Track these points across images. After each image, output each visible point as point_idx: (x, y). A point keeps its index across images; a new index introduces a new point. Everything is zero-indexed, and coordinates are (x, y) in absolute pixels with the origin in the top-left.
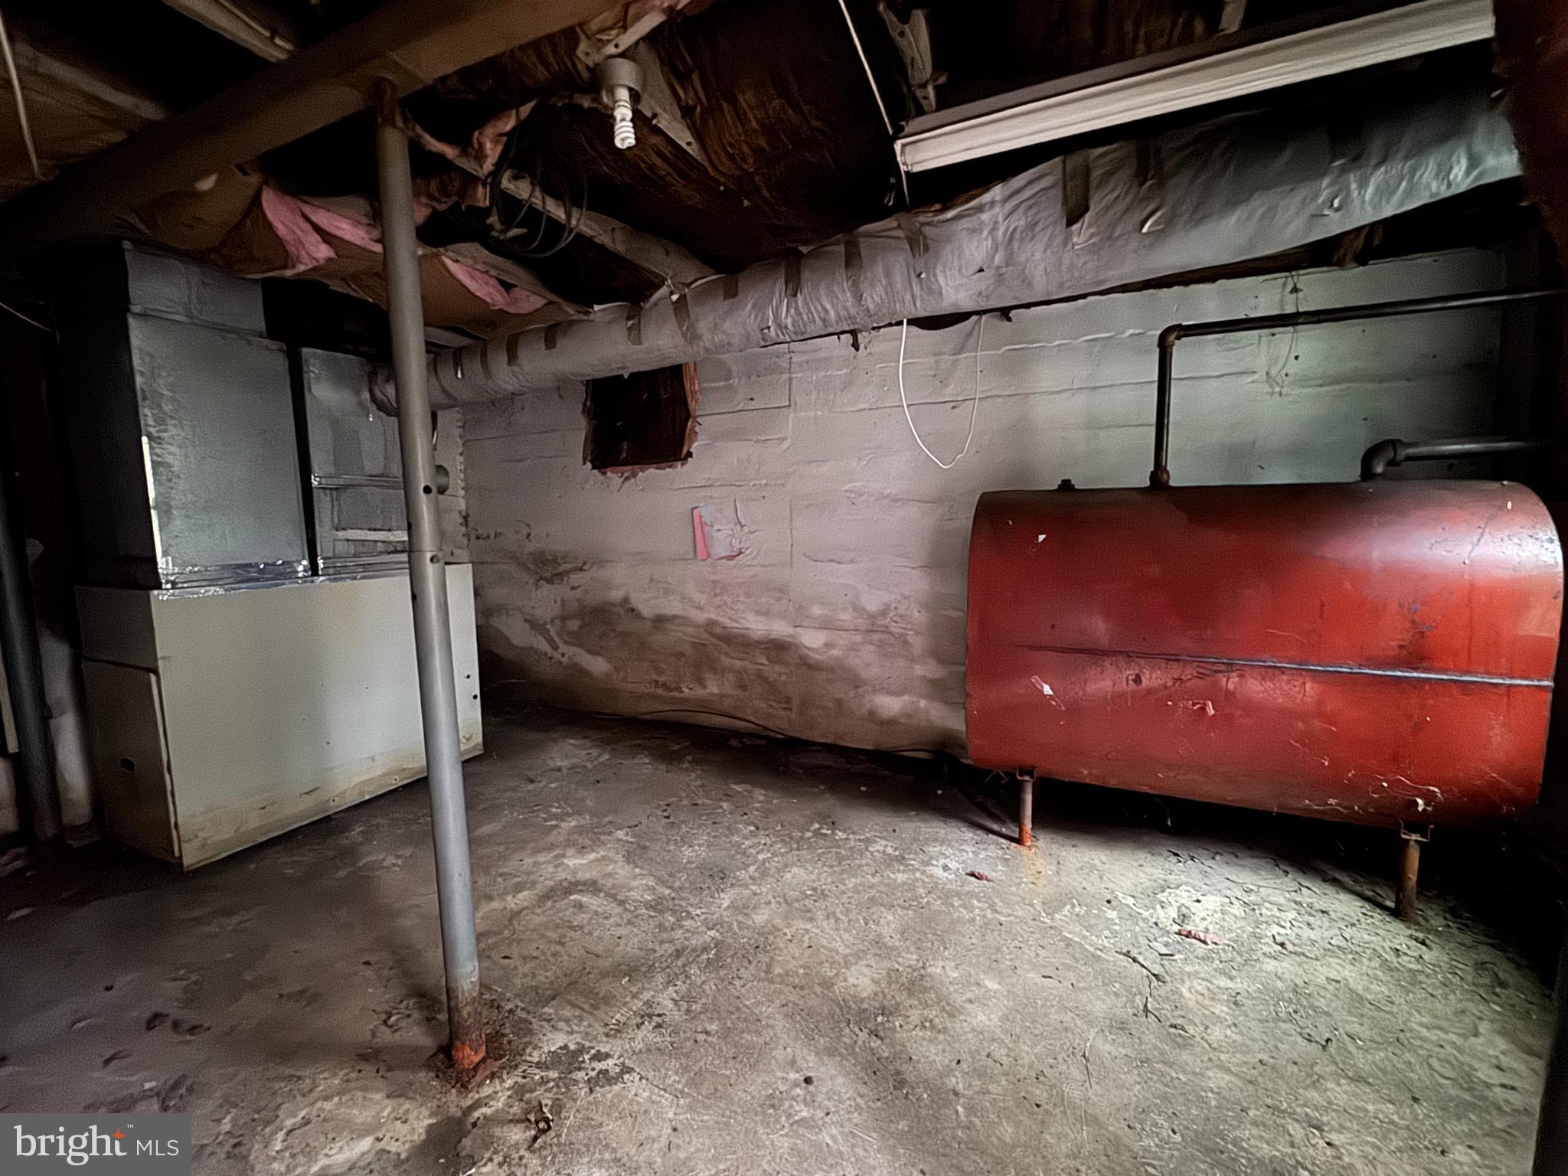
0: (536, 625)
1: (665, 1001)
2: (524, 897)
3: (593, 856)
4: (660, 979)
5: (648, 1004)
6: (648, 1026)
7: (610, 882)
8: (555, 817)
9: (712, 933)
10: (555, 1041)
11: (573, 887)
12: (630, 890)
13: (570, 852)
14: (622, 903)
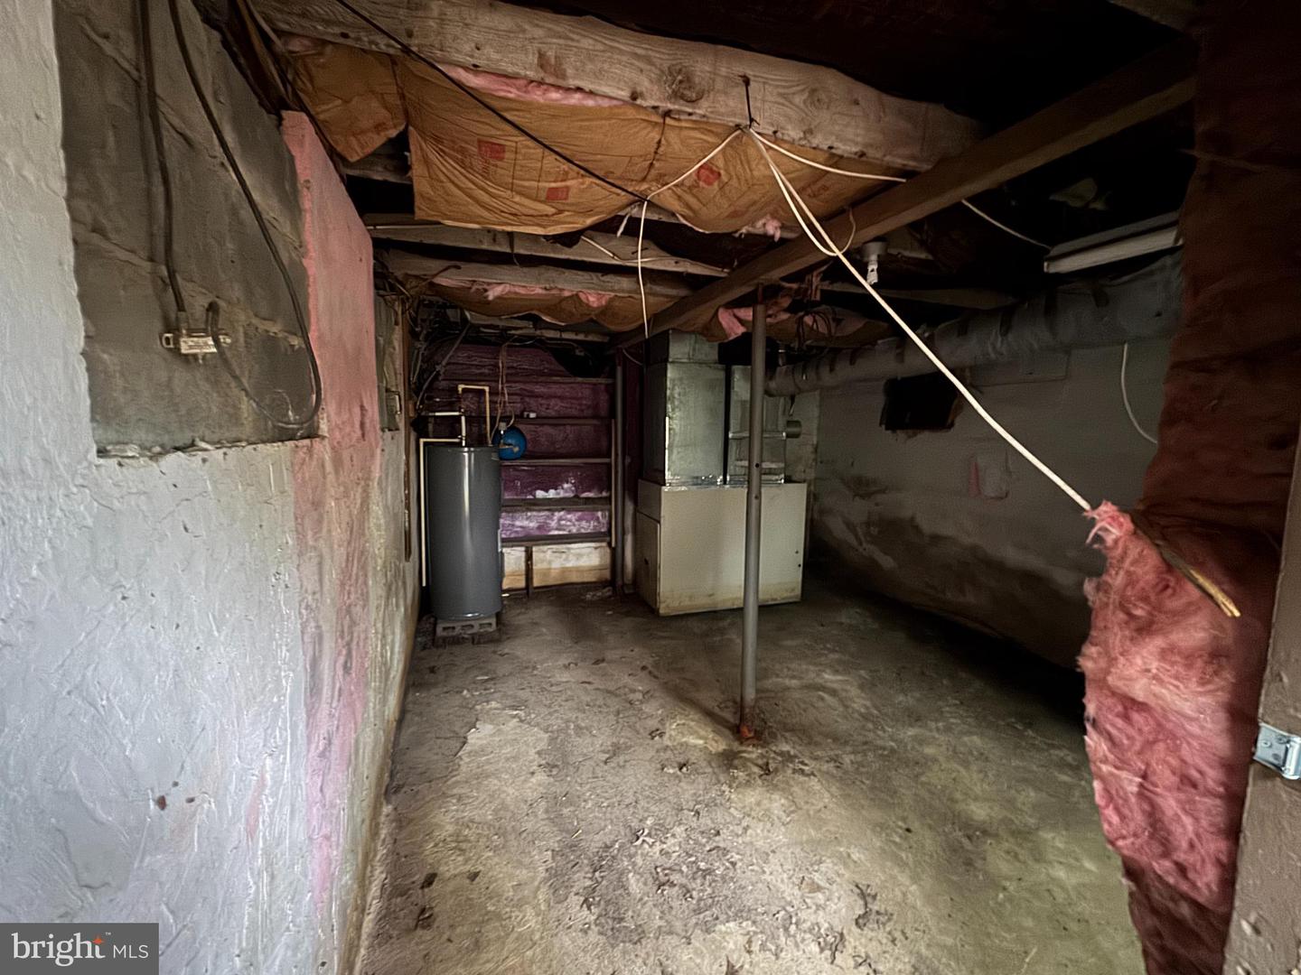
0: (850, 526)
1: (847, 759)
2: (794, 682)
3: (840, 678)
4: (849, 749)
5: (837, 755)
6: (832, 764)
7: (844, 694)
8: (828, 649)
9: (893, 744)
10: (786, 748)
11: (823, 688)
12: (854, 702)
13: (828, 671)
14: (846, 707)
